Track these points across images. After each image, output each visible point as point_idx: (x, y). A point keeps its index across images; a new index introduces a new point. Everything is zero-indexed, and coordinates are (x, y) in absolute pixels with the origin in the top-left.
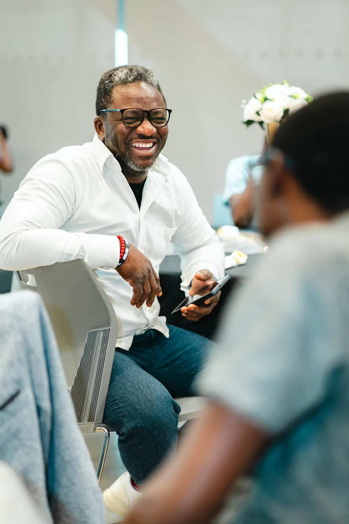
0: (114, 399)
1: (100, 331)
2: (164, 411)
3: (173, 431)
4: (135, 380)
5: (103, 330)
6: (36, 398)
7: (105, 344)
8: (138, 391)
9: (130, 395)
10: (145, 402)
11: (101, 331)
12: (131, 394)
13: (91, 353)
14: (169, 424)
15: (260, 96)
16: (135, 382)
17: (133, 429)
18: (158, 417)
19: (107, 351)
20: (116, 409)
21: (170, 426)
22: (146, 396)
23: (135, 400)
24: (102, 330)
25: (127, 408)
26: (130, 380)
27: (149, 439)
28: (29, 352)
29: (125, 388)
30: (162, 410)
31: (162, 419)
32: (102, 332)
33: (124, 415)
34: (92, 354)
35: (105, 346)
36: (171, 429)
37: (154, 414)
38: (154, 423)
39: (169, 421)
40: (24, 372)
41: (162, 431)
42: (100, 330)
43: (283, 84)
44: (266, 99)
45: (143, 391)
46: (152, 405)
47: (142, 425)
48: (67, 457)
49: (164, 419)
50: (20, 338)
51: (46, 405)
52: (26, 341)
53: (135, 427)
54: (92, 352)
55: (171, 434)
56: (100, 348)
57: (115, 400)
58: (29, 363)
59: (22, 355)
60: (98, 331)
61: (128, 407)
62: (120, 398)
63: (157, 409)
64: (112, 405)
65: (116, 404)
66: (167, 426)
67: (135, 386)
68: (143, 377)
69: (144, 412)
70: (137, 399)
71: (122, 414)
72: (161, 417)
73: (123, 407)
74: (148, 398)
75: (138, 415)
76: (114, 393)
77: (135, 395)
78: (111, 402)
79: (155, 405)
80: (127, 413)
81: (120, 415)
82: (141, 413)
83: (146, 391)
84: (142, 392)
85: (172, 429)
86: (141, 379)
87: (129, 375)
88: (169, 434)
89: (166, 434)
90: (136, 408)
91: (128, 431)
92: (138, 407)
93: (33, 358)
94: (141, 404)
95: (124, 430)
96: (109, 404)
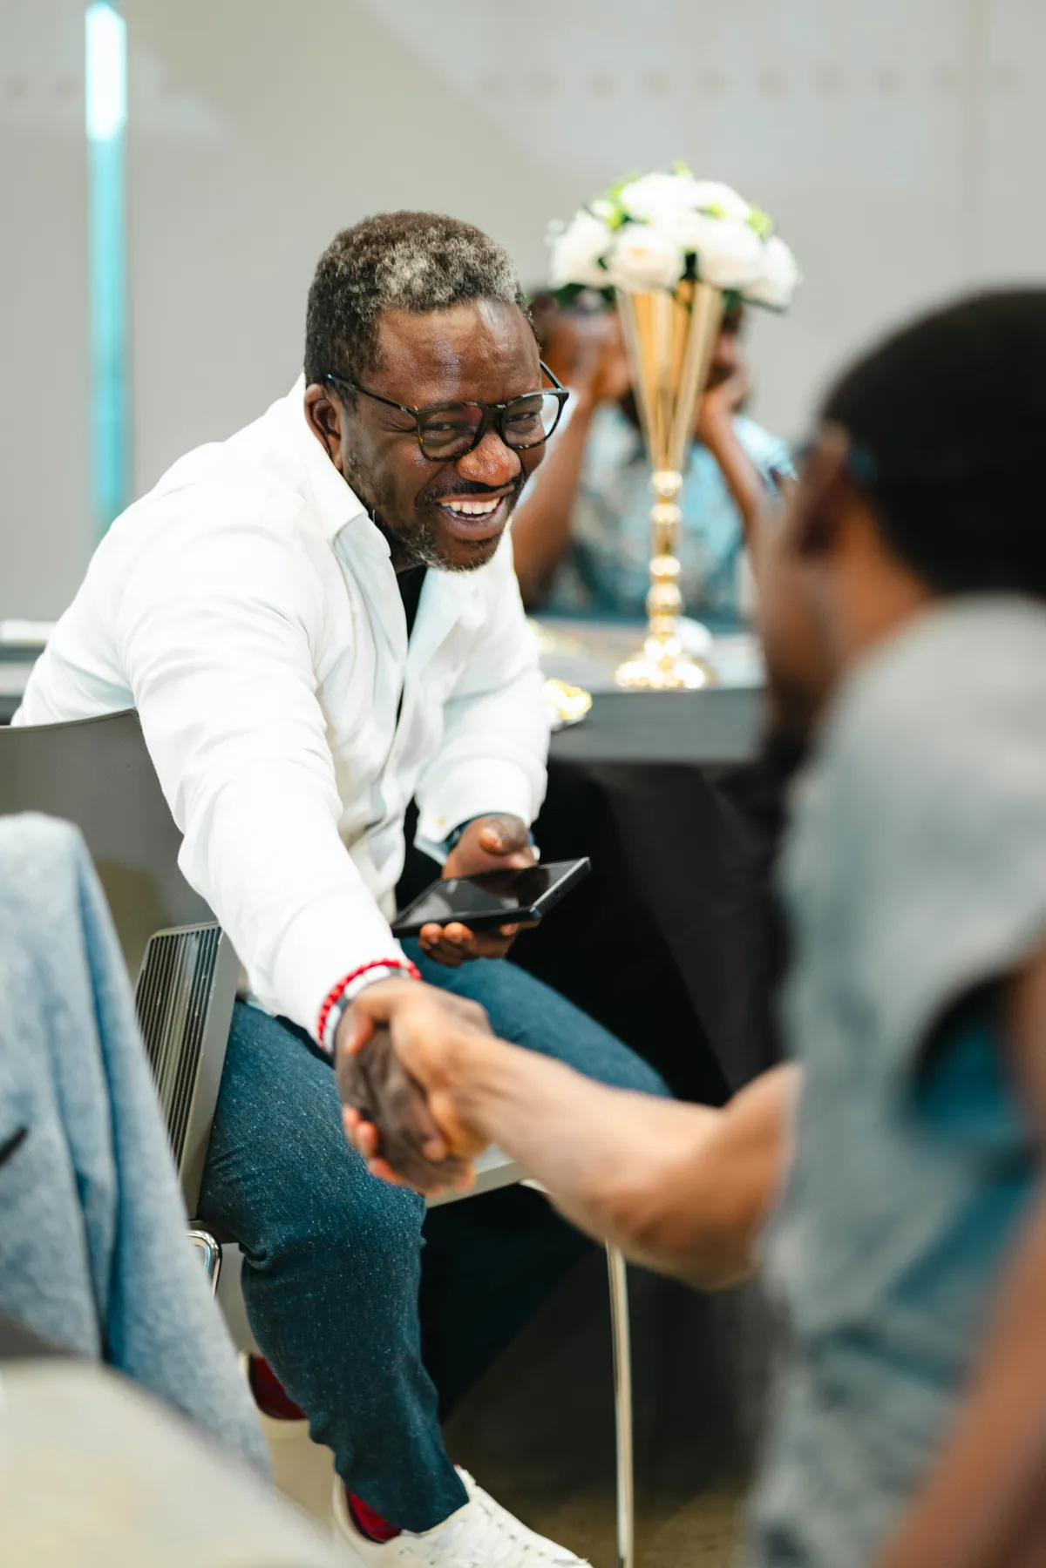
0: (231, 1150)
1: (188, 934)
2: (387, 1190)
3: (411, 1252)
4: (296, 1090)
5: (198, 933)
6: (73, 1151)
7: (206, 974)
8: (306, 1128)
9: (281, 1140)
10: (328, 1162)
11: (192, 933)
12: (286, 1136)
13: (161, 1004)
14: (402, 1231)
15: (605, 208)
16: (298, 1098)
17: (290, 1243)
18: (370, 1208)
19: (211, 997)
20: (237, 1180)
21: (405, 1235)
22: (331, 1145)
23: (297, 1154)
24: (195, 930)
25: (272, 1178)
26: (279, 1091)
27: (339, 1274)
28: (51, 1008)
29: (266, 1117)
30: (381, 1188)
31: (382, 1216)
32: (194, 937)
33: (260, 1200)
34: (164, 1006)
35: (205, 980)
36: (406, 1247)
37: (358, 1198)
38: (356, 1228)
39: (403, 1221)
40: (37, 1068)
41: (381, 1252)
42: (189, 931)
43: (673, 173)
44: (626, 220)
45: (324, 1129)
46: (350, 1173)
47: (317, 1232)
48: (164, 1331)
49: (389, 1215)
50: (23, 964)
51: (101, 1170)
52: (41, 972)
53: (297, 1237)
54: (162, 999)
55: (406, 1261)
56: (190, 989)
57: (237, 1151)
58: (53, 1040)
59: (32, 1016)
60: (183, 935)
61: (277, 1174)
62: (250, 1146)
63: (365, 1184)
64: (226, 1167)
65: (237, 1163)
66: (395, 1238)
67: (299, 1110)
68: (321, 1082)
69: (327, 1194)
70: (302, 1151)
71: (256, 1195)
72: (379, 1208)
73: (260, 1175)
74: (337, 1150)
75: (307, 1201)
76: (233, 1130)
77: (297, 1141)
78: (222, 1159)
79: (359, 1171)
80: (269, 1194)
81: (248, 1200)
82: (315, 1197)
83: (332, 1128)
84: (320, 1131)
85: (411, 1244)
86: (314, 1089)
87: (275, 1073)
88: (401, 1260)
89: (392, 1261)
90: (300, 1179)
91: (277, 1248)
92: (306, 1177)
93: (62, 1023)
94: (317, 1169)
95: (264, 1245)
96: (217, 1162)
